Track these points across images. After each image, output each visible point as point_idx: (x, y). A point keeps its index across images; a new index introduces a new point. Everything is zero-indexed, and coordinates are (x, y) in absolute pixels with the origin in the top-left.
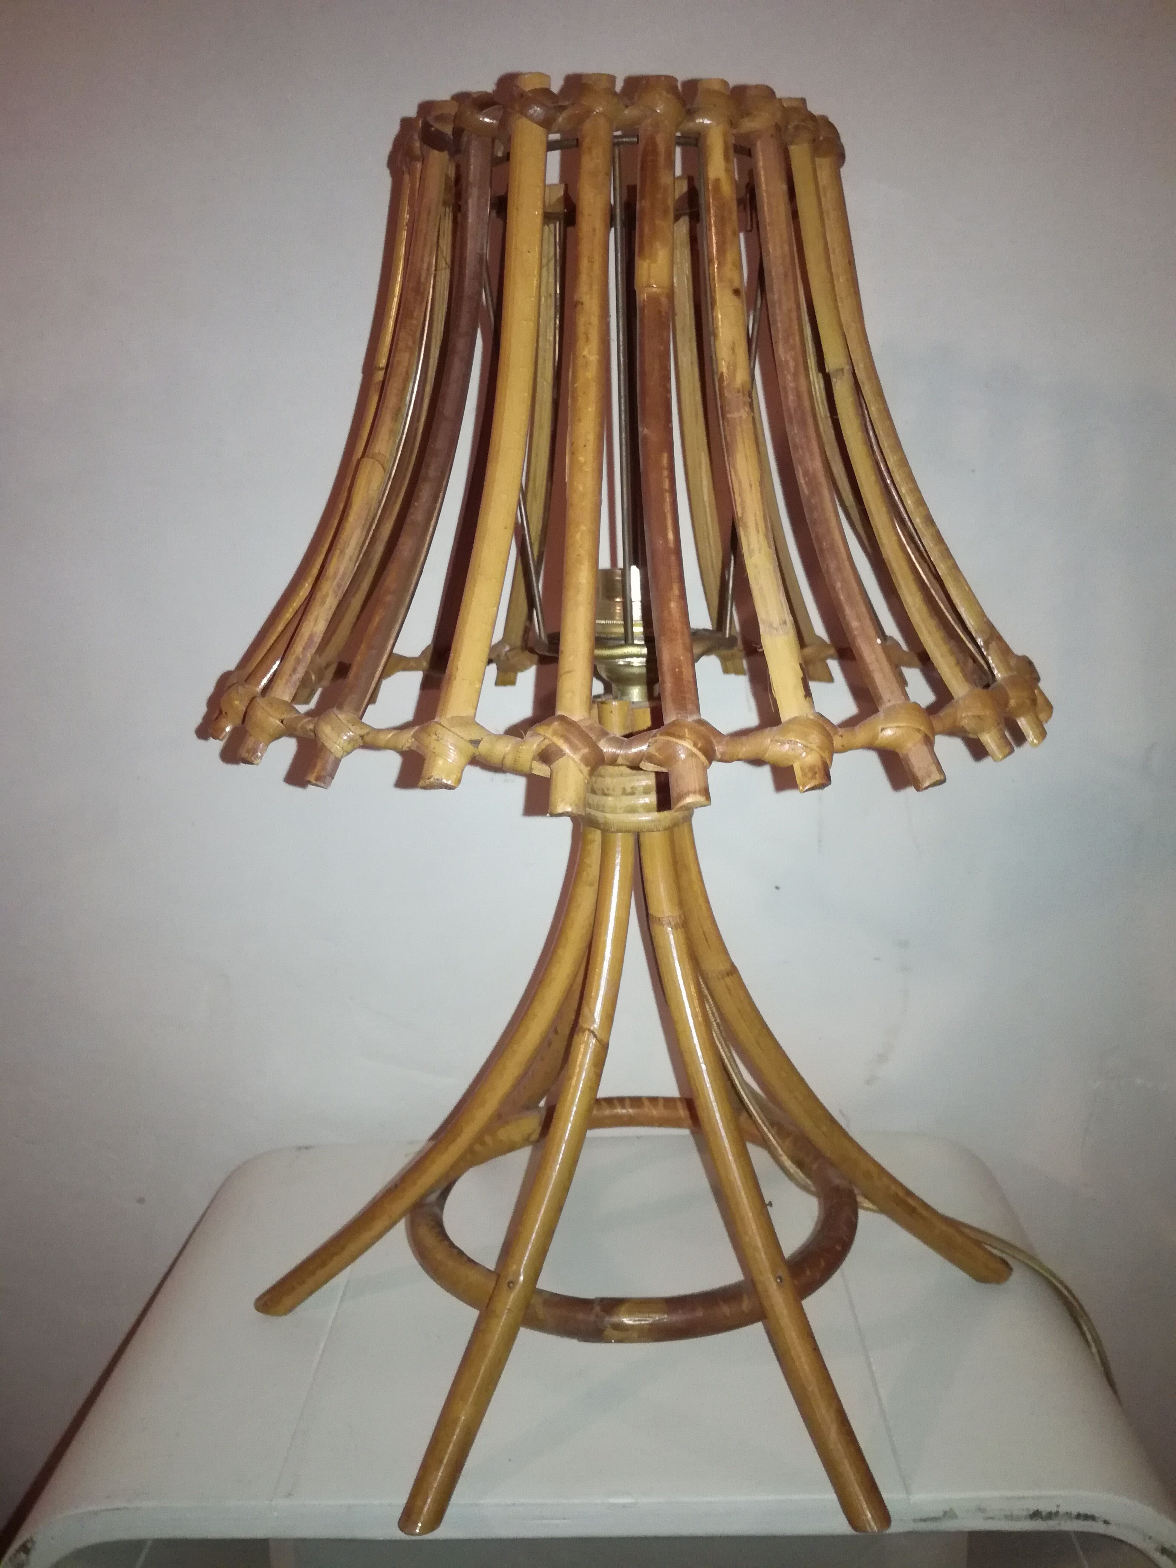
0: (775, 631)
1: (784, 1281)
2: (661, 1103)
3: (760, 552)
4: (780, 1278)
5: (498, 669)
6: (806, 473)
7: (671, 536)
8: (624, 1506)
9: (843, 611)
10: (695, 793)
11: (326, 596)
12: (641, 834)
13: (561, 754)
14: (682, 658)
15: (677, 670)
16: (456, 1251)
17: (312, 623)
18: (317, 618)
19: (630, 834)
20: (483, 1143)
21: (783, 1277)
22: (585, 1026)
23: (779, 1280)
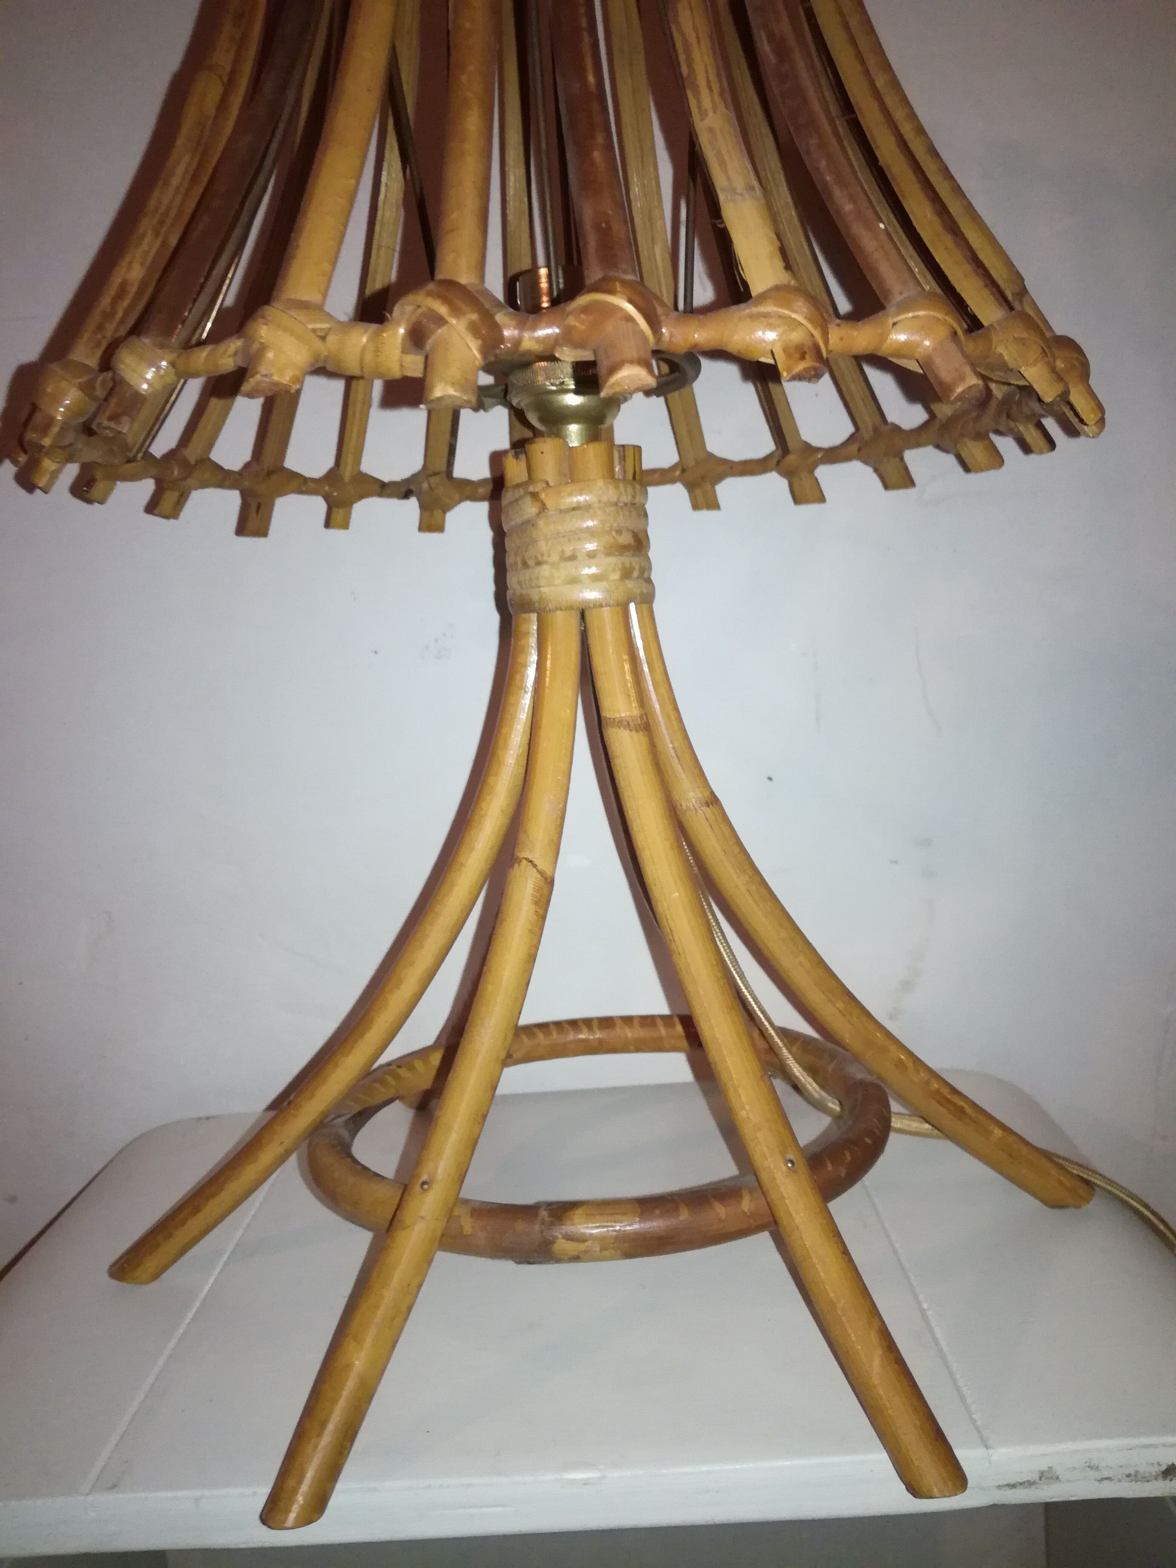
0: (740, 197)
1: (796, 1164)
2: (636, 1023)
3: (715, 112)
4: (792, 1162)
5: (422, 507)
6: (771, 37)
7: (591, 79)
8: (586, 1483)
9: (830, 195)
10: (631, 362)
11: (143, 236)
12: (587, 613)
13: (441, 321)
14: (610, 212)
15: (604, 225)
16: (359, 1167)
17: (124, 270)
18: (131, 263)
19: (573, 612)
20: (411, 1068)
21: (795, 1161)
22: (522, 855)
23: (790, 1165)
